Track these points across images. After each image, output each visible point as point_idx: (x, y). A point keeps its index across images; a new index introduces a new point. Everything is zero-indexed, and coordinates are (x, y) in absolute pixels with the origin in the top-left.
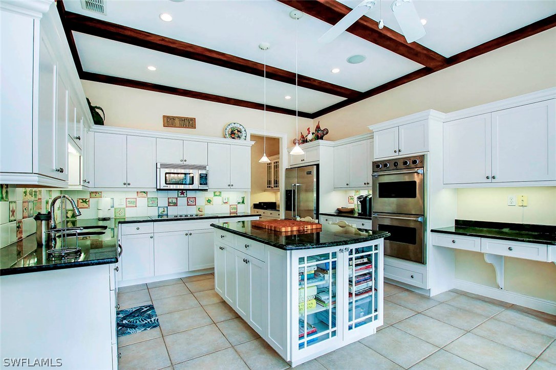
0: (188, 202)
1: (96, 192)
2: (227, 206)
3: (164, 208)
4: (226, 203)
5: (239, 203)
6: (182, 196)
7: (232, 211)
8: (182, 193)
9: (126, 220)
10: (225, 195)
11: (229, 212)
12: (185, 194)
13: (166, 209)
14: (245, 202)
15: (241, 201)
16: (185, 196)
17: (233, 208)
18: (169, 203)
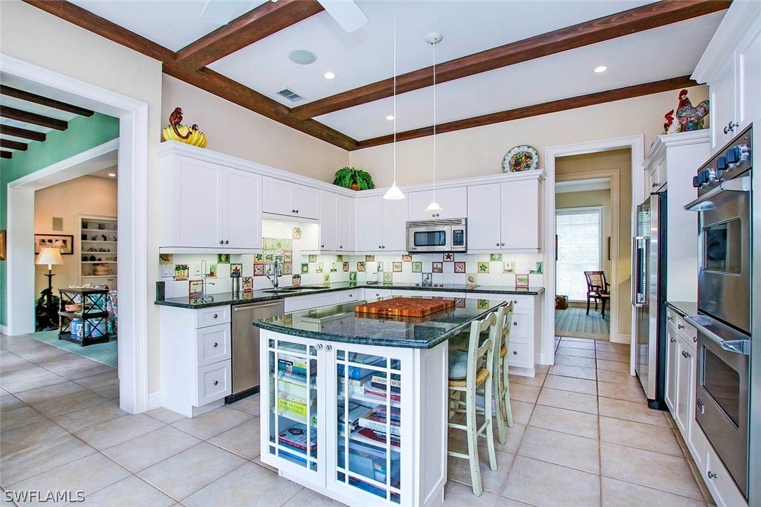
0: (455, 268)
1: (370, 256)
2: (512, 276)
3: (428, 274)
4: (510, 271)
5: (532, 271)
6: (449, 259)
7: (519, 284)
8: (449, 257)
9: (394, 285)
10: (508, 259)
11: (515, 285)
12: (452, 257)
13: (430, 275)
14: (544, 269)
15: (535, 269)
16: (452, 260)
17: (521, 280)
18: (433, 268)
